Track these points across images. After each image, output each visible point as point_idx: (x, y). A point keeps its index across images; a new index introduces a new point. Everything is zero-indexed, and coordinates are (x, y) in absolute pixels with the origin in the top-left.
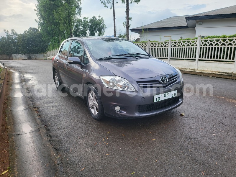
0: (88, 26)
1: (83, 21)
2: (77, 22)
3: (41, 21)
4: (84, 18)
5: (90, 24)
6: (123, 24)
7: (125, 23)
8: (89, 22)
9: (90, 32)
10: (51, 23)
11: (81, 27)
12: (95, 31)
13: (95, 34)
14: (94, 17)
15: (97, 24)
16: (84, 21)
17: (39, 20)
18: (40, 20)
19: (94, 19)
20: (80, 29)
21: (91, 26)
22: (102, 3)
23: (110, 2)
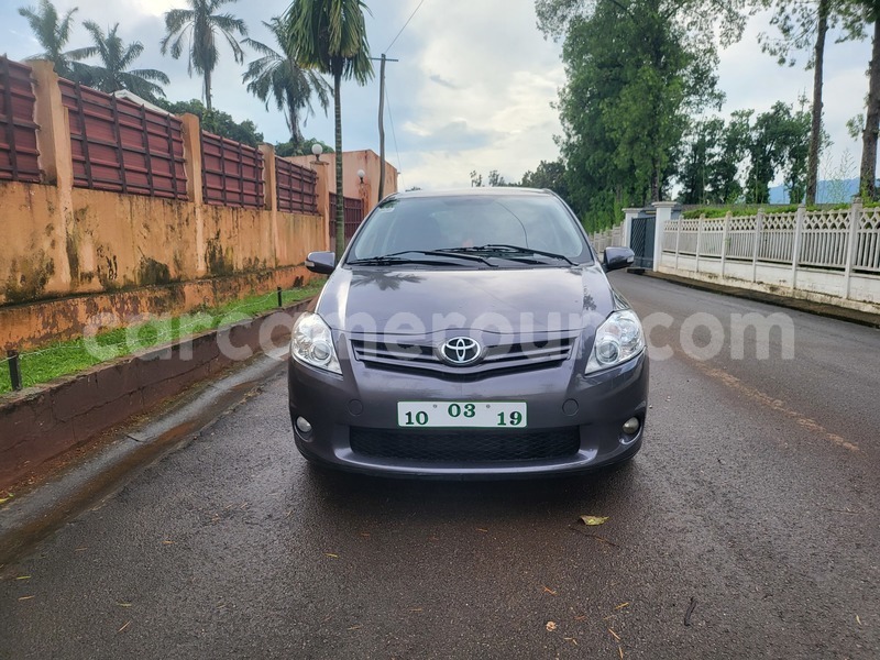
0: (747, 143)
1: (727, 125)
2: (705, 130)
3: (574, 140)
4: (733, 114)
5: (755, 135)
6: (851, 124)
7: (861, 120)
8: (754, 128)
9: (752, 167)
10: (597, 143)
11: (717, 149)
12: (775, 161)
13: (772, 172)
14: (779, 107)
15: (787, 133)
16: (733, 124)
17: (565, 138)
18: (569, 136)
19: (777, 112)
20: (711, 156)
21: (761, 143)
22: (764, 50)
23: (807, 40)
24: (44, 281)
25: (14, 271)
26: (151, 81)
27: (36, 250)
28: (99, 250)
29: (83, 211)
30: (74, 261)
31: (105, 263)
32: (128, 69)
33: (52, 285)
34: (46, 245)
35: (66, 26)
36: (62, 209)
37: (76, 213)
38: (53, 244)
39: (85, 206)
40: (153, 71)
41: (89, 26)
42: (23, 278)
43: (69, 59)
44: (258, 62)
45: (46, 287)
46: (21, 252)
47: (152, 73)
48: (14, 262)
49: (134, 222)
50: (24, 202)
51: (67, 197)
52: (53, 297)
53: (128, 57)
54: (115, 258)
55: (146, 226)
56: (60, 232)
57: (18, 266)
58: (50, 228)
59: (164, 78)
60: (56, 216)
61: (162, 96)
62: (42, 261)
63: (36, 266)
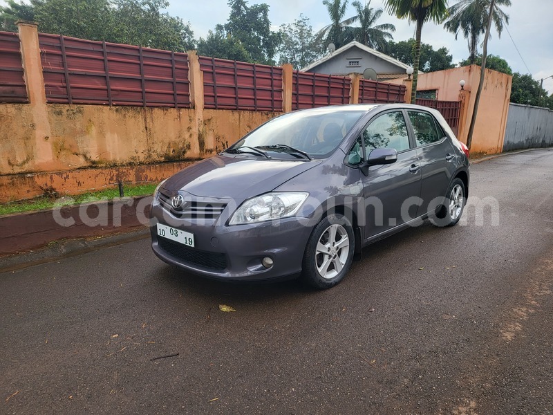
24: (184, 152)
25: (169, 147)
26: (386, 31)
27: (181, 138)
28: (217, 139)
29: (209, 120)
30: (202, 144)
31: (220, 144)
32: (373, 26)
33: (188, 154)
34: (187, 136)
35: (344, 6)
36: (197, 119)
37: (205, 121)
38: (191, 136)
39: (210, 118)
40: (387, 24)
41: (355, 4)
42: (174, 151)
43: (344, 25)
44: (453, 7)
45: (185, 155)
46: (173, 139)
47: (386, 26)
48: (169, 144)
49: (241, 124)
50: (176, 117)
51: (200, 113)
52: (189, 160)
53: (374, 18)
54: (227, 142)
55: (249, 126)
56: (195, 130)
57: (171, 145)
58: (189, 128)
59: (393, 28)
60: (193, 123)
61: (391, 39)
62: (184, 143)
63: (181, 146)
